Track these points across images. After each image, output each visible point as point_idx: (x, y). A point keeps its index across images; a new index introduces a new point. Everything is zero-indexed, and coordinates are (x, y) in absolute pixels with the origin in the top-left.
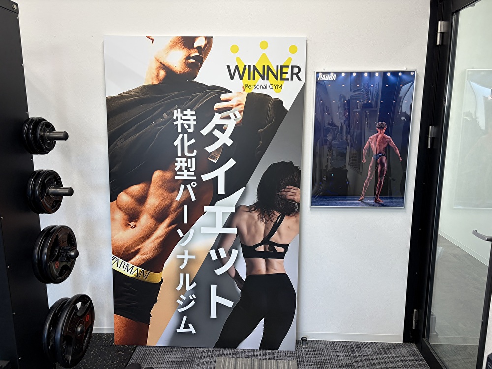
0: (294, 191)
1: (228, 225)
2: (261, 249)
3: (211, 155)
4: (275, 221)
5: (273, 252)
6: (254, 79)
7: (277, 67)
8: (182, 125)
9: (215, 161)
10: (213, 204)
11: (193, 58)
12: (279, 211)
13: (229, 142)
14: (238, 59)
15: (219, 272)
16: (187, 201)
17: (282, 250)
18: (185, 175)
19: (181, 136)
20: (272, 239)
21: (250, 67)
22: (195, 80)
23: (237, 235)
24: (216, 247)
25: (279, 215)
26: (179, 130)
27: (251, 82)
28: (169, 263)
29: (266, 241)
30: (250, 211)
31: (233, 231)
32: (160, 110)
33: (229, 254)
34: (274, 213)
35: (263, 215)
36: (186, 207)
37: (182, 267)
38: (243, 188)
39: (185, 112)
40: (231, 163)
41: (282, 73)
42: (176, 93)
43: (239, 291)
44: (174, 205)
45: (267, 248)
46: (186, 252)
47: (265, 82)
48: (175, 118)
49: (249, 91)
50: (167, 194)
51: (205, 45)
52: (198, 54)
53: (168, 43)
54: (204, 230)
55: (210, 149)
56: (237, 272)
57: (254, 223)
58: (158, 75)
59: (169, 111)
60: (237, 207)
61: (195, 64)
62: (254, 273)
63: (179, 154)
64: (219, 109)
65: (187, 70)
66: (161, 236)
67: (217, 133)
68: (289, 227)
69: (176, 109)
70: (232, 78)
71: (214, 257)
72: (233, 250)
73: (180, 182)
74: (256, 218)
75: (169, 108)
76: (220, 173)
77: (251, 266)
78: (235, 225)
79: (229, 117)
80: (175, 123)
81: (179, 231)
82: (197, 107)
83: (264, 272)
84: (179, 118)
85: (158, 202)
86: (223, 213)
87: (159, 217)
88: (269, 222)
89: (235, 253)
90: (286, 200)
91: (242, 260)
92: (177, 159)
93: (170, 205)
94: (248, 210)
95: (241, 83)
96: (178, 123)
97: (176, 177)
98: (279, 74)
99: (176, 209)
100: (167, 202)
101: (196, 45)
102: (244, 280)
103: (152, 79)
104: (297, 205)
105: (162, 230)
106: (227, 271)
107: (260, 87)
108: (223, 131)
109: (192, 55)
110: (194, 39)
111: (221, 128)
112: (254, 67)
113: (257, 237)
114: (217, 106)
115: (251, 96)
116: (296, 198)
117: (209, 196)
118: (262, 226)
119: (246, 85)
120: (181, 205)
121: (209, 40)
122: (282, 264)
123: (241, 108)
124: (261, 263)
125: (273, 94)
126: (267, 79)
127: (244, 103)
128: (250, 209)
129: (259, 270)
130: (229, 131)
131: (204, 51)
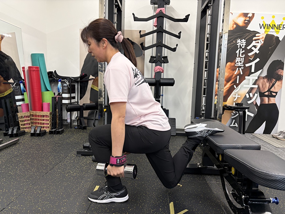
0: (281, 71)
1: (254, 84)
2: (267, 94)
3: (250, 57)
4: (273, 82)
5: (271, 95)
6: (269, 29)
7: (278, 25)
8: (240, 45)
9: (251, 59)
10: (249, 76)
11: (247, 20)
12: (275, 79)
13: (258, 52)
14: (264, 22)
15: (249, 102)
16: (239, 74)
17: (274, 94)
18: (239, 64)
19: (239, 49)
20: (271, 90)
21: (268, 24)
22: (247, 29)
23: (257, 88)
24: (249, 93)
25: (275, 80)
26: (239, 47)
27: (268, 30)
28: (230, 99)
29: (269, 90)
30: (264, 79)
31: (256, 86)
32: (232, 40)
33: (254, 95)
34: (273, 80)
35: (268, 80)
36: (238, 77)
37: (235, 100)
38: (262, 70)
39: (242, 40)
40: (258, 60)
41: (279, 27)
42: (239, 33)
43: (257, 110)
44: (234, 76)
45: (269, 93)
46: (237, 94)
47: (273, 30)
48: (237, 42)
49: (266, 33)
50: (231, 72)
51: (252, 16)
52: (249, 19)
53: (238, 15)
54: (245, 86)
55: (250, 54)
56: (256, 103)
57: (265, 83)
58: (233, 26)
59: (235, 40)
60: (259, 77)
61: (247, 23)
62: (263, 103)
63: (238, 56)
64: (255, 39)
65: (244, 25)
66: (228, 88)
67: (253, 48)
68: (278, 85)
69: (239, 39)
70: (261, 28)
71: (248, 96)
72: (256, 94)
73: (237, 67)
74: (266, 82)
75: (236, 39)
76: (253, 64)
77: (262, 100)
78: (257, 84)
79: (258, 43)
80: (237, 44)
81: (235, 86)
82: (247, 38)
83: (267, 103)
84: (239, 43)
85: (228, 75)
86: (253, 79)
87: (228, 81)
88: (271, 83)
89: (256, 95)
90: (278, 74)
91: (259, 97)
92: (237, 58)
93: (232, 76)
94: (263, 78)
95: (264, 30)
96: (239, 44)
97: (236, 65)
98: (278, 27)
99: (234, 77)
100: (231, 74)
101: (248, 16)
102: (259, 106)
103: (231, 28)
104: (282, 77)
105: (228, 85)
106: (252, 102)
107: (271, 32)
108: (256, 48)
109: (246, 20)
110: (248, 14)
111: (255, 47)
112: (269, 25)
113: (265, 89)
114: (254, 38)
115: (267, 35)
116: (282, 74)
117: (248, 72)
118: (268, 85)
119: (266, 31)
120: (236, 76)
121: (253, 14)
122: (274, 100)
123: (263, 39)
124: (266, 99)
125: (276, 35)
126: (274, 29)
127: (264, 37)
128: (264, 78)
129: (265, 102)
130: (258, 48)
131: (251, 18)
